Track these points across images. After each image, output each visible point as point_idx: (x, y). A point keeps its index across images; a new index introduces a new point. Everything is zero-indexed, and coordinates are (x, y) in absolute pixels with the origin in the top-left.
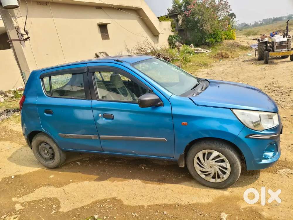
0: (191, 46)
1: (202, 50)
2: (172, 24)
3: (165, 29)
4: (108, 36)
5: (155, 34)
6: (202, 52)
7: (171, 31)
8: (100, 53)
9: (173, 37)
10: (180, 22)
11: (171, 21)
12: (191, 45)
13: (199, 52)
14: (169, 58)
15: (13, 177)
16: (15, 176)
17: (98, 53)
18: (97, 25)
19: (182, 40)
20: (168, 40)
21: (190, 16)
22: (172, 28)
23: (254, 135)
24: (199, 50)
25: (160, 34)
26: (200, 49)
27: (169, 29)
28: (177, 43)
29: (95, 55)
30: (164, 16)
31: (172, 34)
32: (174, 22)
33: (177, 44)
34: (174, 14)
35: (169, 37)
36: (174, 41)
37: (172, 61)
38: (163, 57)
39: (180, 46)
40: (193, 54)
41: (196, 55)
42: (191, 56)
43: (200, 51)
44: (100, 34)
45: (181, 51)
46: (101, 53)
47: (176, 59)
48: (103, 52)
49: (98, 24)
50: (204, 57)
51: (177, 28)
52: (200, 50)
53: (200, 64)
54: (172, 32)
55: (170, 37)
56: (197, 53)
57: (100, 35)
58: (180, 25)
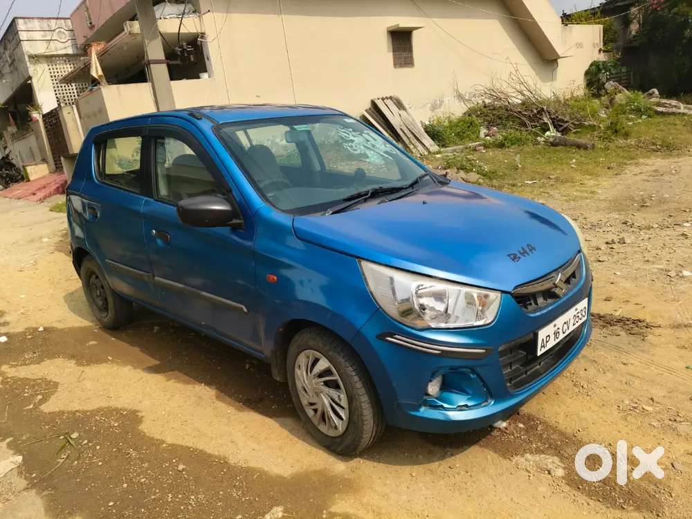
0: (651, 94)
1: (682, 106)
2: (605, 31)
3: (579, 45)
4: (412, 58)
5: (545, 57)
6: (679, 111)
7: (600, 51)
8: (383, 99)
9: (601, 66)
10: (634, 28)
11: (604, 24)
12: (651, 91)
13: (670, 110)
14: (567, 122)
15: (41, 329)
16: (45, 329)
17: (378, 99)
18: (386, 33)
19: (631, 77)
20: (587, 73)
21: (663, 9)
22: (605, 44)
23: (397, 336)
24: (670, 104)
25: (560, 58)
26: (674, 102)
27: (594, 45)
28: (611, 82)
29: (370, 101)
30: (586, 11)
31: (602, 57)
32: (617, 26)
33: (610, 85)
34: (618, 4)
35: (591, 65)
36: (603, 77)
37: (574, 130)
38: (551, 118)
39: (616, 91)
40: (649, 116)
41: (658, 119)
42: (640, 121)
43: (674, 110)
44: (391, 54)
45: (616, 105)
46: (387, 98)
47: (590, 126)
48: (391, 98)
49: (389, 30)
50: (678, 127)
51: (621, 43)
52: (675, 106)
53: (654, 144)
54: (602, 53)
55: (594, 67)
56: (662, 113)
57: (389, 57)
58: (631, 36)
